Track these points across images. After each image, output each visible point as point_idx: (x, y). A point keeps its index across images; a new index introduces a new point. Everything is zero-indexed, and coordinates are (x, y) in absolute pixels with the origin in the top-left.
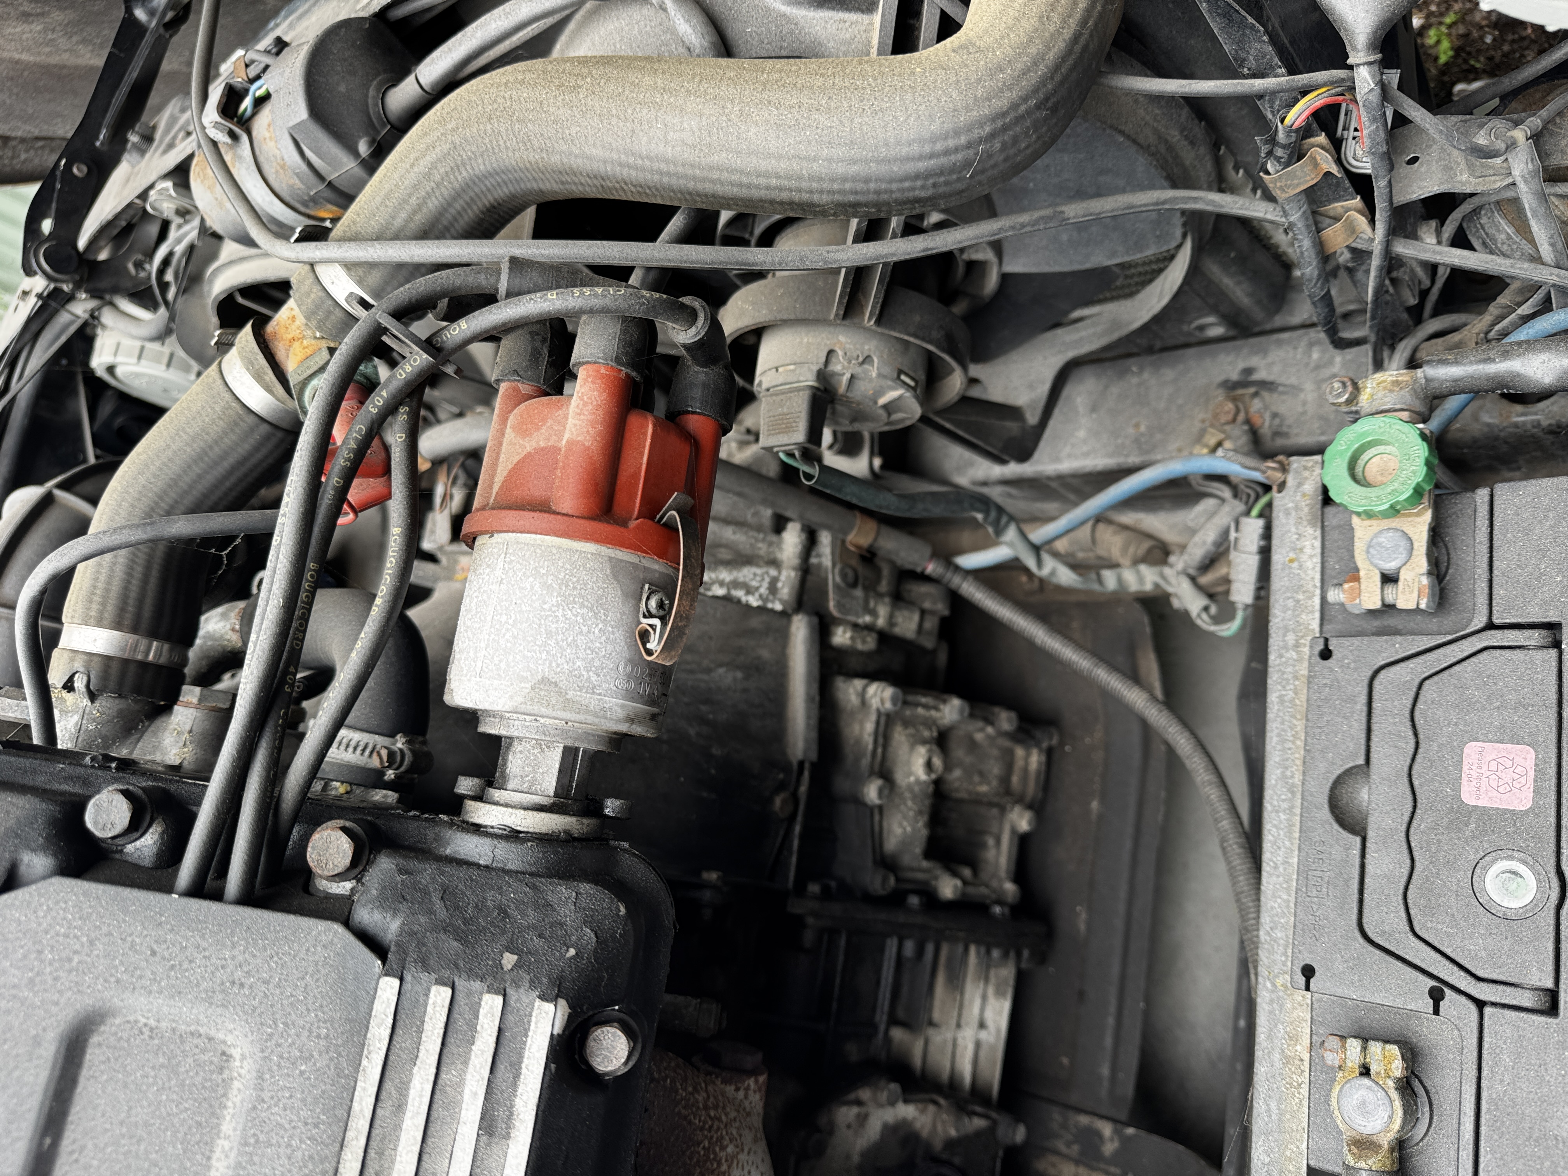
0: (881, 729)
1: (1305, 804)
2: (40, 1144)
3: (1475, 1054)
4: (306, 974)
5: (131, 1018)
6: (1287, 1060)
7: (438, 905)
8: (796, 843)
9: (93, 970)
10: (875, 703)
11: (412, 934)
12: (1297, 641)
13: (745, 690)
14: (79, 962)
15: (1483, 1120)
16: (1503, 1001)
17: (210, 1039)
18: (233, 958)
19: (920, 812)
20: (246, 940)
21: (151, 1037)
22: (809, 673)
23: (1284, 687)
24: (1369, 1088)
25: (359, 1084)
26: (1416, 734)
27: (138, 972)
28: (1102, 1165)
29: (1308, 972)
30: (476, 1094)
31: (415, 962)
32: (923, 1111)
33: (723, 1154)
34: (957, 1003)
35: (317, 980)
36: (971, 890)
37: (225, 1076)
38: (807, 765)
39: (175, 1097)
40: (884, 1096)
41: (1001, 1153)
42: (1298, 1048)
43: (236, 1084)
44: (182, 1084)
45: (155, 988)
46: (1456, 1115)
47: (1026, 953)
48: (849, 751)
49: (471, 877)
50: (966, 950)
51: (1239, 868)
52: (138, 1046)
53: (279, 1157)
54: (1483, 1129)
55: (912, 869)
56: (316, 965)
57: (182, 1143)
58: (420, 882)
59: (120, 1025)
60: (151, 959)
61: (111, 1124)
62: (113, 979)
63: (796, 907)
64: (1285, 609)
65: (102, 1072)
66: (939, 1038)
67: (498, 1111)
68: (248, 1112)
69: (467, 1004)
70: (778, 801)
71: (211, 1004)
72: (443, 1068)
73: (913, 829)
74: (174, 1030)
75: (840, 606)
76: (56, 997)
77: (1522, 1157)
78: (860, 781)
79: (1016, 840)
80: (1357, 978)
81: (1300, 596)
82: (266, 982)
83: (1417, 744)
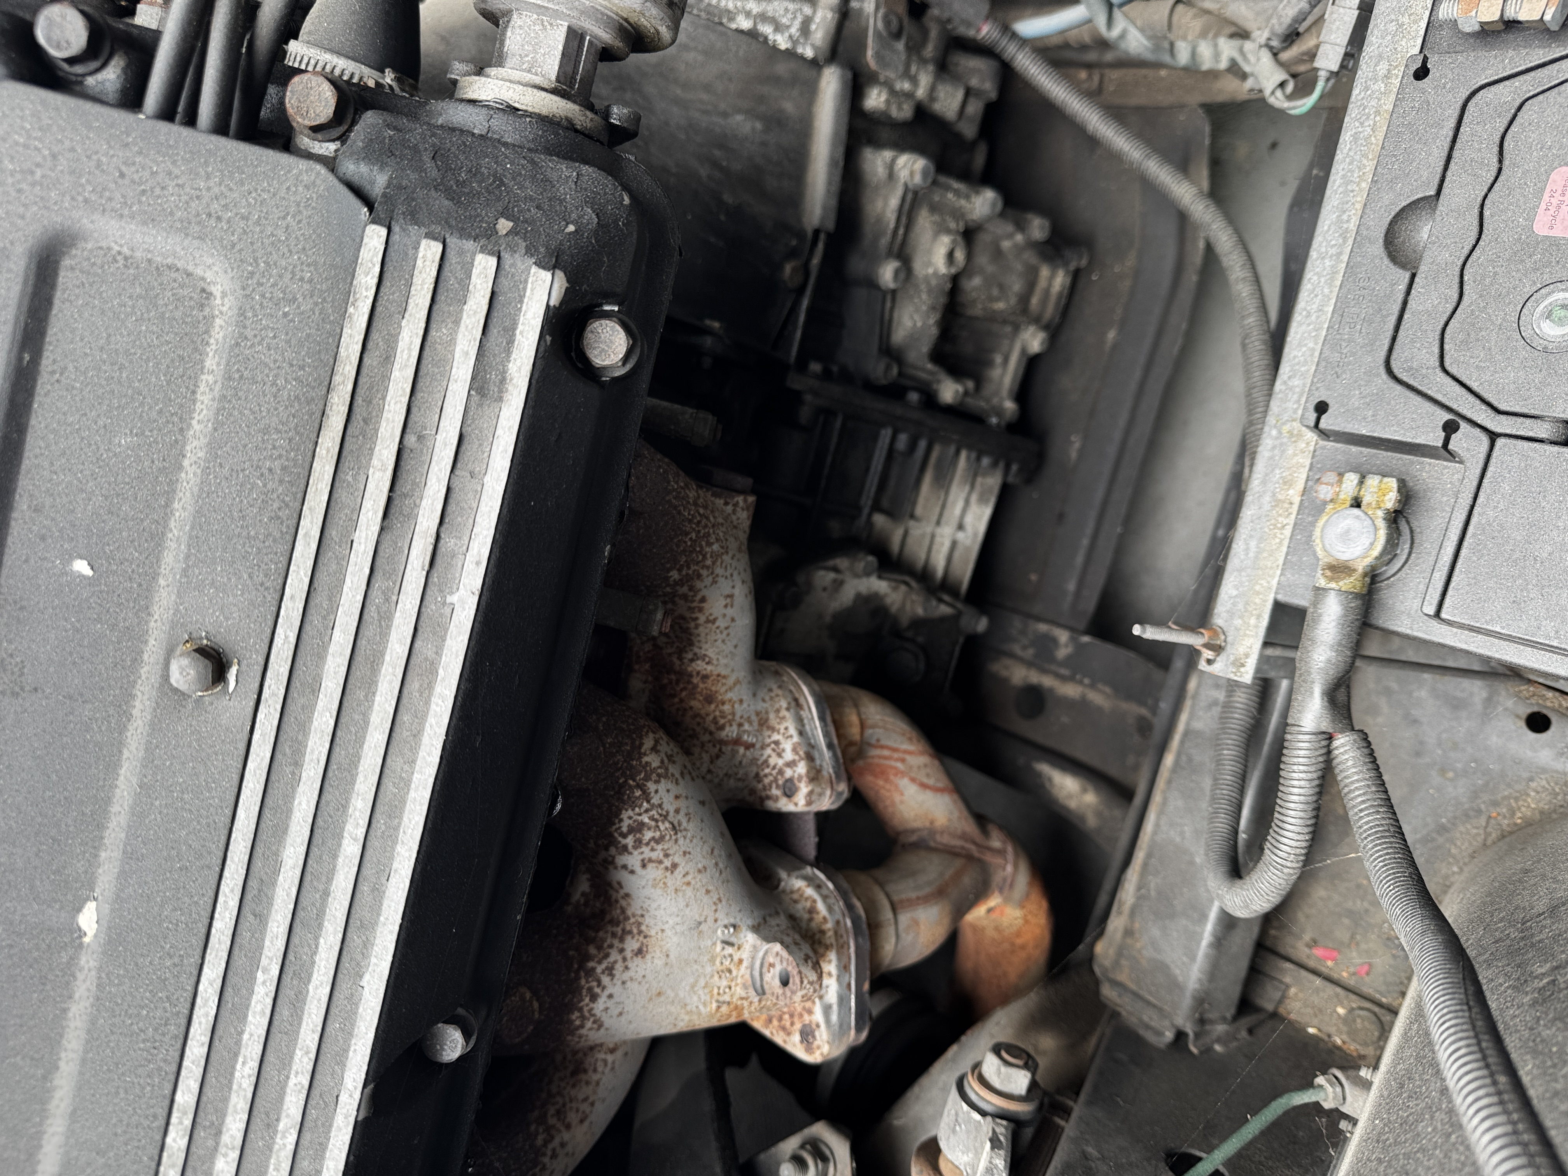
0: (907, 206)
1: (1359, 238)
2: (20, 359)
3: (1475, 483)
4: (288, 214)
5: (104, 244)
6: (1277, 503)
7: (429, 164)
8: (802, 318)
9: (58, 186)
10: (903, 175)
11: (400, 187)
12: (1389, 71)
13: (764, 144)
14: (43, 176)
15: (1465, 544)
16: (1518, 433)
17: (189, 275)
18: (209, 189)
19: (933, 308)
20: (221, 171)
21: (125, 266)
22: (836, 134)
23: (1362, 124)
24: (1357, 517)
25: (345, 330)
26: (1500, 161)
27: (107, 194)
28: (1053, 667)
29: (1321, 408)
30: (467, 354)
31: (404, 213)
32: (895, 589)
33: (708, 549)
34: (940, 503)
35: (300, 222)
36: (969, 401)
37: (206, 313)
38: (822, 236)
39: (155, 328)
40: (860, 566)
41: (961, 640)
42: (1291, 492)
43: (218, 322)
44: (162, 316)
45: (126, 212)
46: (1434, 553)
47: (1014, 468)
48: (868, 229)
49: (464, 143)
50: (957, 453)
51: (1256, 364)
52: (112, 274)
53: (265, 396)
54: (1464, 552)
55: (915, 368)
56: (298, 205)
57: (165, 375)
58: (409, 140)
59: (91, 251)
60: (120, 181)
61: (90, 348)
62: (80, 199)
63: (795, 382)
64: (1386, 32)
65: (77, 296)
66: (919, 531)
67: (490, 373)
68: (232, 348)
69: (459, 263)
70: (788, 268)
71: (187, 235)
72: (433, 326)
73: (924, 324)
74: (149, 261)
75: (878, 56)
76: (21, 210)
77: (1496, 576)
78: (876, 260)
79: (1025, 360)
80: (1370, 413)
81: (1406, 20)
82: (245, 218)
83: (1500, 170)
